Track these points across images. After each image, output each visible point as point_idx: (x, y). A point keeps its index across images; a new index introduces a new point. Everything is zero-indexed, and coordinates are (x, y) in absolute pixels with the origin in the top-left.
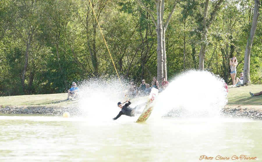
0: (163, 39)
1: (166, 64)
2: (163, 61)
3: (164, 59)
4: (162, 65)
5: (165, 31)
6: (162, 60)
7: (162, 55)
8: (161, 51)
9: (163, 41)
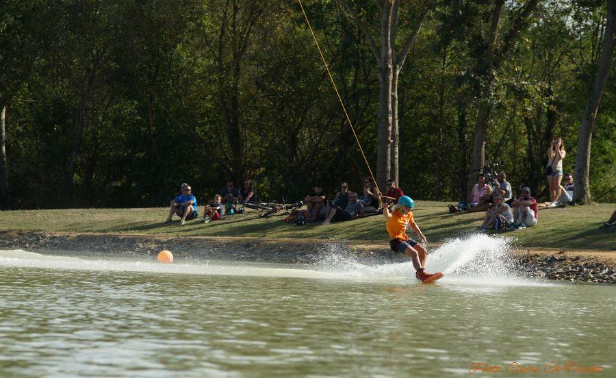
0: (393, 90)
1: (397, 150)
2: (392, 141)
3: (393, 137)
4: (389, 150)
5: (398, 73)
6: (390, 138)
7: (390, 129)
8: (387, 120)
9: (393, 97)
